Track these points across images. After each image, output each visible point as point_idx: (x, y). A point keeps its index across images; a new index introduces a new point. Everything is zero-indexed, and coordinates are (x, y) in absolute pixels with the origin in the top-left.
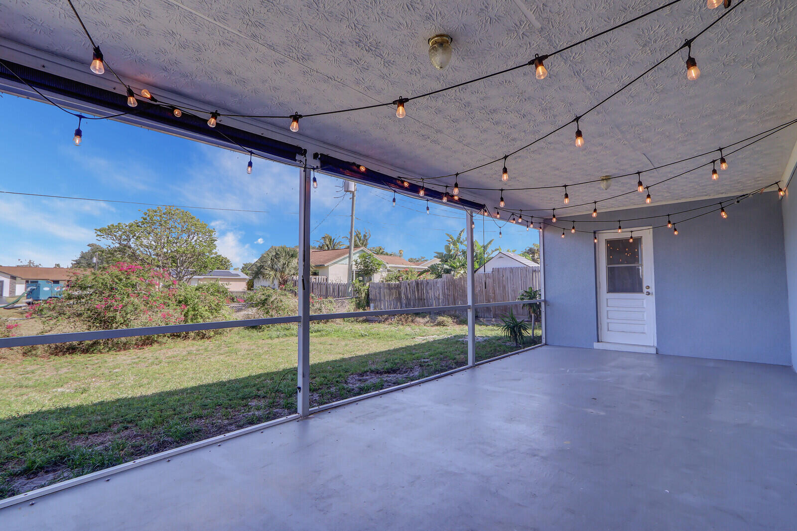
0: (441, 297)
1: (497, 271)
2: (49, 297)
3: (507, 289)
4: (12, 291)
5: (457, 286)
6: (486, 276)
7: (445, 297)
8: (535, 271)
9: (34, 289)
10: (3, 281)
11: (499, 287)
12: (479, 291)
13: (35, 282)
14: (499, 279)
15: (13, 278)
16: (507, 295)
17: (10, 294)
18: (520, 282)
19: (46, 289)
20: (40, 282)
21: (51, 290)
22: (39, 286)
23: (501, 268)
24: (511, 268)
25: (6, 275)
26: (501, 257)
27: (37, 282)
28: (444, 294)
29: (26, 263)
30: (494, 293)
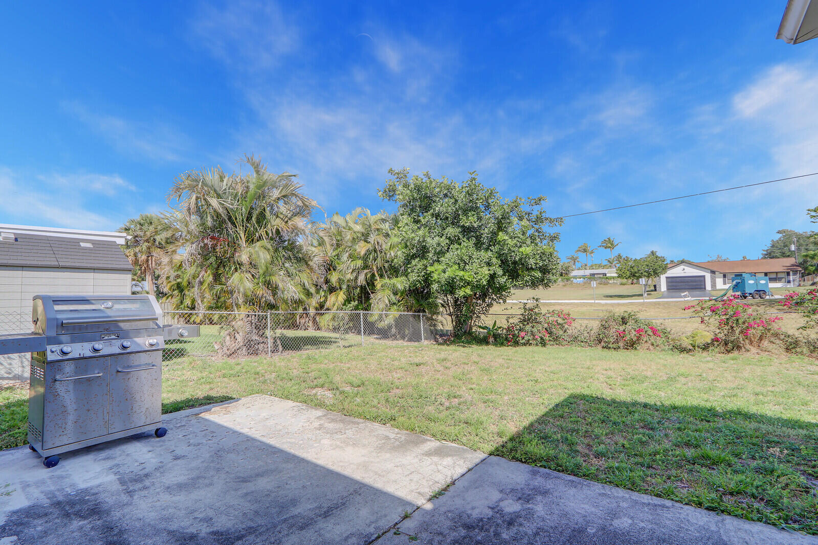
2: (755, 291)
4: (714, 284)
9: (739, 282)
10: (705, 276)
13: (739, 275)
15: (713, 272)
17: (712, 287)
19: (751, 282)
20: (744, 275)
21: (757, 283)
22: (743, 280)
25: (707, 270)
27: (741, 275)
29: (714, 258)
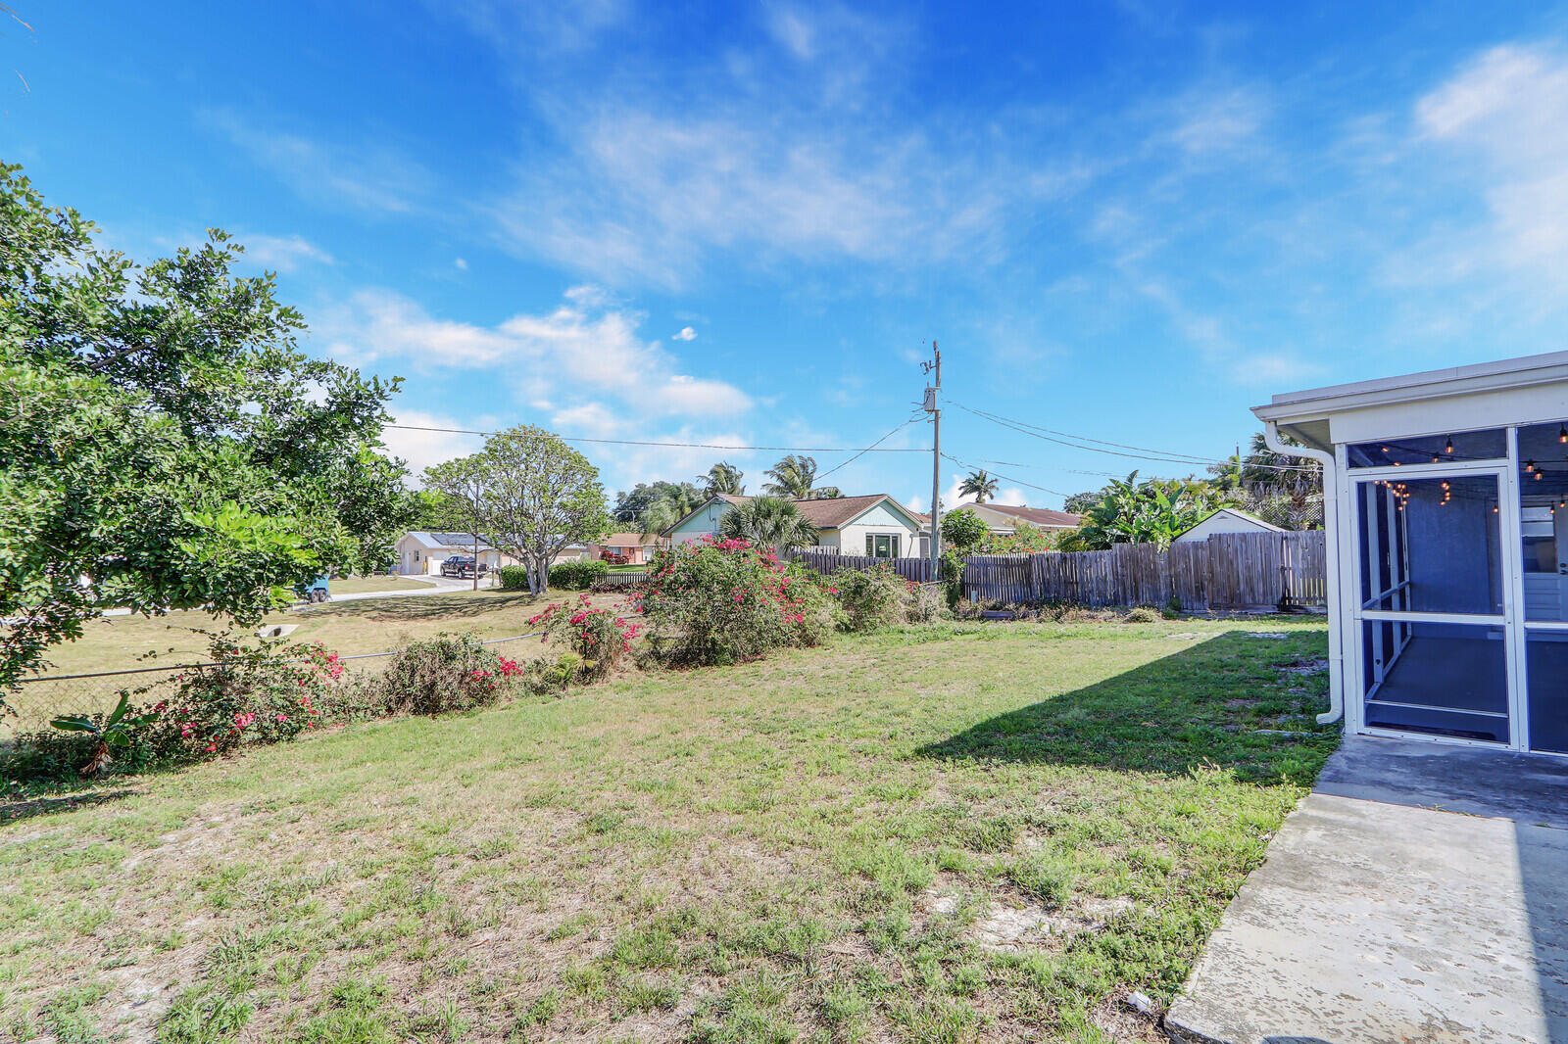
0: (1110, 578)
1: (1216, 539)
3: (1235, 566)
5: (1142, 561)
6: (1196, 545)
7: (1117, 579)
8: (1286, 538)
11: (1221, 563)
12: (1183, 570)
14: (1220, 550)
16: (1235, 573)
18: (1259, 555)
23: (1224, 534)
24: (1244, 534)
26: (1223, 517)
28: (1115, 574)
30: (1212, 572)
